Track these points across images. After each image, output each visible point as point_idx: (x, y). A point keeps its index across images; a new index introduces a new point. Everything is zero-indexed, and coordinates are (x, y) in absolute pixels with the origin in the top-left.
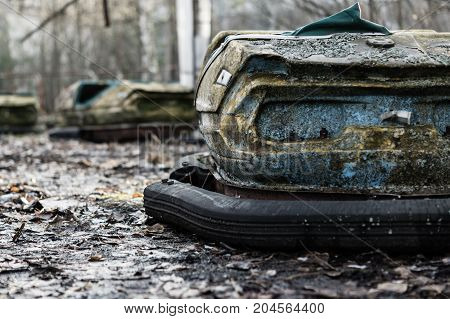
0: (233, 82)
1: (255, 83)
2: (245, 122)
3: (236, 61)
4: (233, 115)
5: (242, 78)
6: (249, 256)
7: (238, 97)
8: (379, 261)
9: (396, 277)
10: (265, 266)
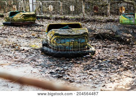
0: (53, 36)
1: (56, 37)
2: (55, 41)
3: (53, 34)
4: (53, 40)
5: (54, 36)
6: (56, 58)
7: (54, 38)
8: (70, 58)
9: (72, 60)
10: (58, 59)
